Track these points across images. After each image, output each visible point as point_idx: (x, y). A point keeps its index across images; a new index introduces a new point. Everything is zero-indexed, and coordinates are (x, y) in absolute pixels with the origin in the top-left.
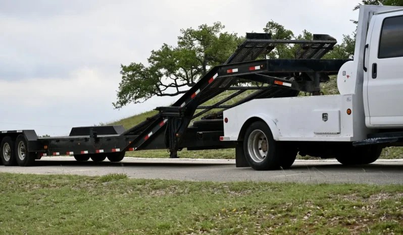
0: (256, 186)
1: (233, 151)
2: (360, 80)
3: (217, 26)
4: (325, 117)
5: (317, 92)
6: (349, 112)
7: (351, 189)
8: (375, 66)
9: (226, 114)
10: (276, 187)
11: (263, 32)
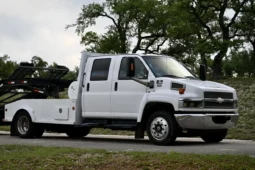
0: (20, 147)
1: (9, 127)
2: (80, 91)
3: (6, 57)
4: (61, 111)
5: (57, 97)
6: (73, 108)
7: (71, 151)
8: (88, 85)
9: (7, 106)
10: (32, 148)
11: (30, 62)
